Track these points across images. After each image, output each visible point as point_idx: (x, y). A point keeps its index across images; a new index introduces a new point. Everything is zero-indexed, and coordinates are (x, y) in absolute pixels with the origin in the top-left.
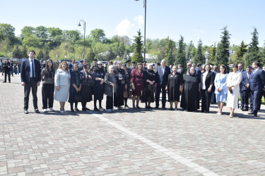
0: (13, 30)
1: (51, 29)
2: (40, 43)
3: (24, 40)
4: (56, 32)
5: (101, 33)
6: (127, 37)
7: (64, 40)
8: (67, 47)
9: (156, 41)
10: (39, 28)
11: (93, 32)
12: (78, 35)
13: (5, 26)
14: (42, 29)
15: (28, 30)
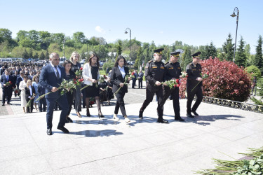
0: (11, 33)
1: (41, 32)
2: (33, 44)
3: (20, 42)
4: (46, 35)
5: (81, 35)
6: (102, 38)
7: (52, 41)
8: (55, 47)
9: (125, 42)
10: (31, 32)
11: (75, 34)
12: (63, 37)
13: (4, 30)
14: (34, 32)
15: (22, 33)
